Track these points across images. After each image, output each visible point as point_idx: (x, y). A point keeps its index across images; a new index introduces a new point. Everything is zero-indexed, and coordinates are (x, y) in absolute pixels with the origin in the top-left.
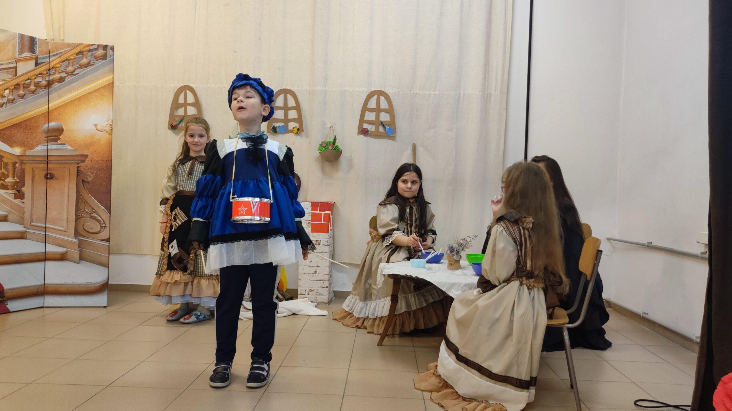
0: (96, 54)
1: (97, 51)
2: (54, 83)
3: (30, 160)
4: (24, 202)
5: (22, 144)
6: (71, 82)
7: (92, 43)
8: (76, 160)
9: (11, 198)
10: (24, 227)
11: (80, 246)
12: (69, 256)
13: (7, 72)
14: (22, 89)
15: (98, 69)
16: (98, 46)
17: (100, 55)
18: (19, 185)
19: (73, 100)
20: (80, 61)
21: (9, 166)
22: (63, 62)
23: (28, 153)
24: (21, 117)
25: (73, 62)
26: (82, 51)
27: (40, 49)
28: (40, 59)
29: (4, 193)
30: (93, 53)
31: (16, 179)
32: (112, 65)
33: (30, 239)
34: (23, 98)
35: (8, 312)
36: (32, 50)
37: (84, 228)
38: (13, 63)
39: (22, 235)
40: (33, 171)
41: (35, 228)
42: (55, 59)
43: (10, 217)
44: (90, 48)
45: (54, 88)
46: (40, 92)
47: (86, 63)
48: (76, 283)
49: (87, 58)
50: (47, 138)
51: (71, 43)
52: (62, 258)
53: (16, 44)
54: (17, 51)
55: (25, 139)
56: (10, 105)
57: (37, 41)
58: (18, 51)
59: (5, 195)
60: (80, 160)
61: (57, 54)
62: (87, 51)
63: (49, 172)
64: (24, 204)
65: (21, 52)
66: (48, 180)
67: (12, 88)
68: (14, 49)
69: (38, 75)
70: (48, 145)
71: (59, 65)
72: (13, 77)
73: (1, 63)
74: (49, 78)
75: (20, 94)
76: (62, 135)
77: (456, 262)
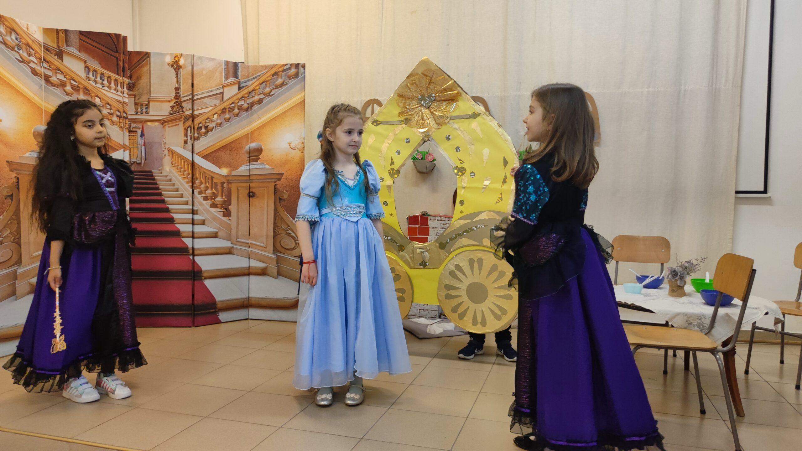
0: (290, 73)
1: (290, 70)
2: (254, 105)
3: (235, 180)
4: (231, 220)
5: (229, 165)
6: (268, 103)
7: (285, 63)
8: (272, 179)
9: (220, 216)
10: (232, 244)
11: (278, 262)
12: (269, 271)
13: (216, 97)
14: (227, 112)
15: (291, 88)
16: (291, 65)
17: (292, 74)
18: (227, 203)
19: (270, 121)
20: (275, 82)
21: (219, 186)
22: (261, 84)
23: (234, 173)
24: (227, 139)
25: (270, 83)
26: (277, 71)
27: (242, 73)
28: (242, 83)
29: (214, 211)
30: (286, 73)
31: (224, 198)
32: (303, 83)
33: (237, 255)
34: (228, 121)
35: (219, 322)
36: (236, 75)
37: (281, 245)
38: (219, 89)
39: (230, 250)
40: (238, 190)
41: (241, 244)
42: (255, 82)
43: (220, 234)
44: (284, 68)
45: (254, 110)
46: (243, 115)
47: (281, 83)
48: (275, 297)
49: (281, 78)
50: (249, 159)
51: (268, 65)
52: (263, 273)
53: (223, 71)
54: (223, 76)
55: (231, 160)
56: (218, 129)
57: (240, 65)
58: (224, 78)
59: (215, 214)
60: (277, 178)
61: (256, 77)
62: (282, 71)
63: (251, 190)
64: (231, 222)
65: (227, 78)
66: (251, 198)
67: (220, 112)
68: (221, 76)
69: (241, 98)
70: (250, 165)
71: (258, 88)
72: (221, 102)
73: (210, 90)
74: (250, 101)
75: (226, 118)
76: (262, 155)
77: (680, 288)
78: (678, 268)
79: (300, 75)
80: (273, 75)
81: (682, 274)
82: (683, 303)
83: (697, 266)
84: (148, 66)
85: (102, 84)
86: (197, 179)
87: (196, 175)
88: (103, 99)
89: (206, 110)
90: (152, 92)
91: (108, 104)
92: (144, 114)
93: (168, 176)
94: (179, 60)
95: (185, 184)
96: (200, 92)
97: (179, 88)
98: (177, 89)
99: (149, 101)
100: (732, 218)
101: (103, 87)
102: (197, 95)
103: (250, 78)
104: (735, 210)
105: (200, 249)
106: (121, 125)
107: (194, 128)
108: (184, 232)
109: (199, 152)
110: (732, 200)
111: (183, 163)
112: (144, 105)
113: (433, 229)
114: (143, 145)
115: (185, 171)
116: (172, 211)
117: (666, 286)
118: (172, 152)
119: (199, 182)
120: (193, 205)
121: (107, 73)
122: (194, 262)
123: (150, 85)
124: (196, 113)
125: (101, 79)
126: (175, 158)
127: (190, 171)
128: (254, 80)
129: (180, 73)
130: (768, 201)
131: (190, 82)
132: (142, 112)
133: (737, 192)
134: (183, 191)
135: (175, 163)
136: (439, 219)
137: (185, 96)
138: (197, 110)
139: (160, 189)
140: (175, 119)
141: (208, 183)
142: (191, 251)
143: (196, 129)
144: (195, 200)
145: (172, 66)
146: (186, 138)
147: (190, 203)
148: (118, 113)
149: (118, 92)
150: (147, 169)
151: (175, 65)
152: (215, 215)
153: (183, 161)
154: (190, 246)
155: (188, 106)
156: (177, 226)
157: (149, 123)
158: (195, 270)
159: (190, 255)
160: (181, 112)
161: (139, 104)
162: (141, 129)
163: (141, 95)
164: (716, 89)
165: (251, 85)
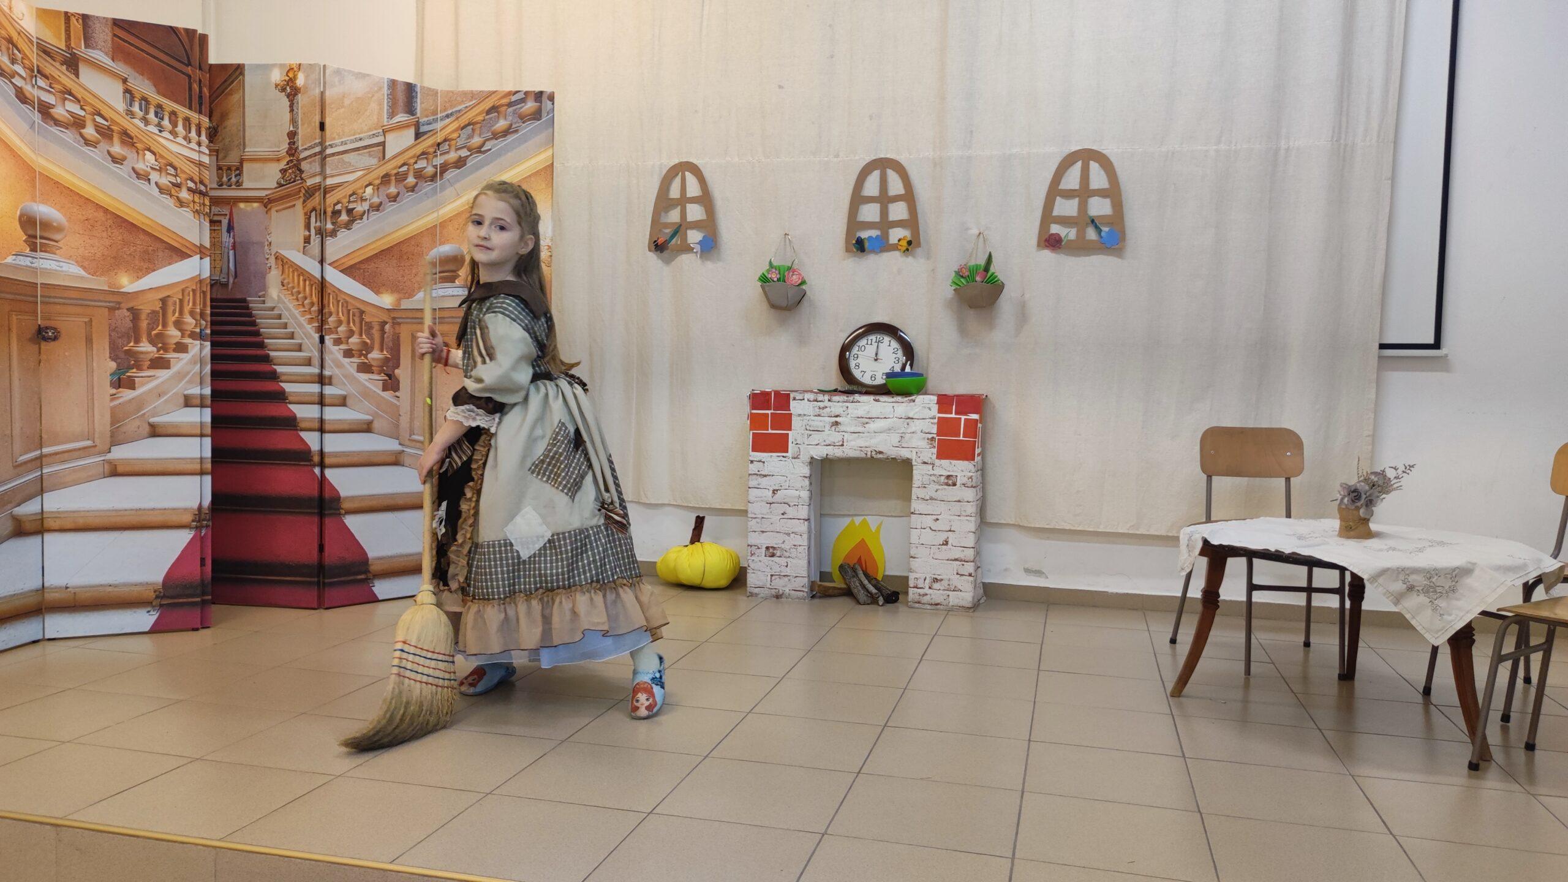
0: (522, 110)
1: (523, 104)
2: (447, 170)
3: (407, 318)
4: (398, 397)
5: (395, 288)
6: (478, 167)
7: (514, 89)
9: (376, 388)
10: (400, 444)
13: (370, 152)
14: (393, 183)
15: (524, 139)
16: (526, 93)
17: (529, 112)
18: (390, 364)
20: (493, 126)
21: (375, 330)
22: (463, 128)
23: (406, 304)
24: (394, 236)
25: (481, 127)
26: (498, 104)
27: (423, 105)
28: (423, 125)
29: (366, 380)
30: (517, 109)
31: (385, 353)
32: (551, 129)
33: (410, 466)
34: (395, 201)
35: (375, 600)
36: (410, 110)
38: (377, 136)
39: (396, 457)
42: (450, 124)
43: (376, 425)
44: (510, 99)
45: (448, 179)
46: (424, 188)
47: (504, 128)
49: (505, 119)
50: (436, 276)
51: (477, 91)
53: (384, 99)
54: (386, 110)
55: (400, 279)
56: (374, 215)
57: (418, 89)
58: (387, 113)
59: (367, 384)
61: (452, 114)
62: (507, 105)
64: (399, 401)
65: (392, 115)
67: (378, 182)
68: (381, 109)
69: (419, 156)
70: (438, 289)
71: (455, 135)
72: (380, 161)
73: (357, 136)
74: (439, 161)
75: (390, 193)
79: (544, 114)
80: (488, 112)
84: (241, 91)
85: (159, 125)
86: (331, 314)
87: (329, 306)
88: (161, 156)
89: (350, 177)
90: (247, 143)
91: (171, 165)
92: (234, 187)
93: (276, 309)
94: (295, 77)
95: (305, 324)
96: (337, 141)
97: (296, 132)
98: (292, 135)
99: (242, 162)
100: (1373, 396)
101: (160, 131)
102: (331, 146)
103: (439, 116)
104: (1379, 382)
105: (336, 454)
106: (195, 208)
107: (325, 213)
108: (304, 419)
109: (334, 262)
110: (1373, 361)
111: (301, 283)
112: (234, 168)
113: (799, 418)
114: (230, 248)
115: (305, 298)
116: (283, 378)
118: (281, 260)
119: (336, 321)
120: (322, 367)
121: (169, 105)
122: (323, 481)
123: (244, 131)
124: (329, 182)
125: (156, 115)
126: (289, 271)
127: (315, 299)
128: (448, 121)
129: (298, 103)
130: (1444, 365)
131: (317, 119)
132: (229, 183)
133: (1383, 346)
134: (303, 339)
135: (288, 283)
136: (812, 396)
137: (306, 149)
138: (332, 176)
139: (261, 335)
140: (288, 196)
141: (354, 324)
142: (316, 459)
143: (329, 213)
144: (327, 357)
145: (283, 90)
146: (307, 233)
147: (316, 361)
148: (190, 184)
149: (189, 142)
150: (239, 296)
151: (288, 89)
152: (368, 387)
153: (301, 278)
154: (315, 447)
155: (311, 168)
156: (291, 406)
157: (242, 205)
158: (327, 495)
159: (314, 466)
160: (298, 180)
161: (224, 168)
162: (228, 217)
163: (227, 150)
164: (1346, 145)
165: (440, 131)
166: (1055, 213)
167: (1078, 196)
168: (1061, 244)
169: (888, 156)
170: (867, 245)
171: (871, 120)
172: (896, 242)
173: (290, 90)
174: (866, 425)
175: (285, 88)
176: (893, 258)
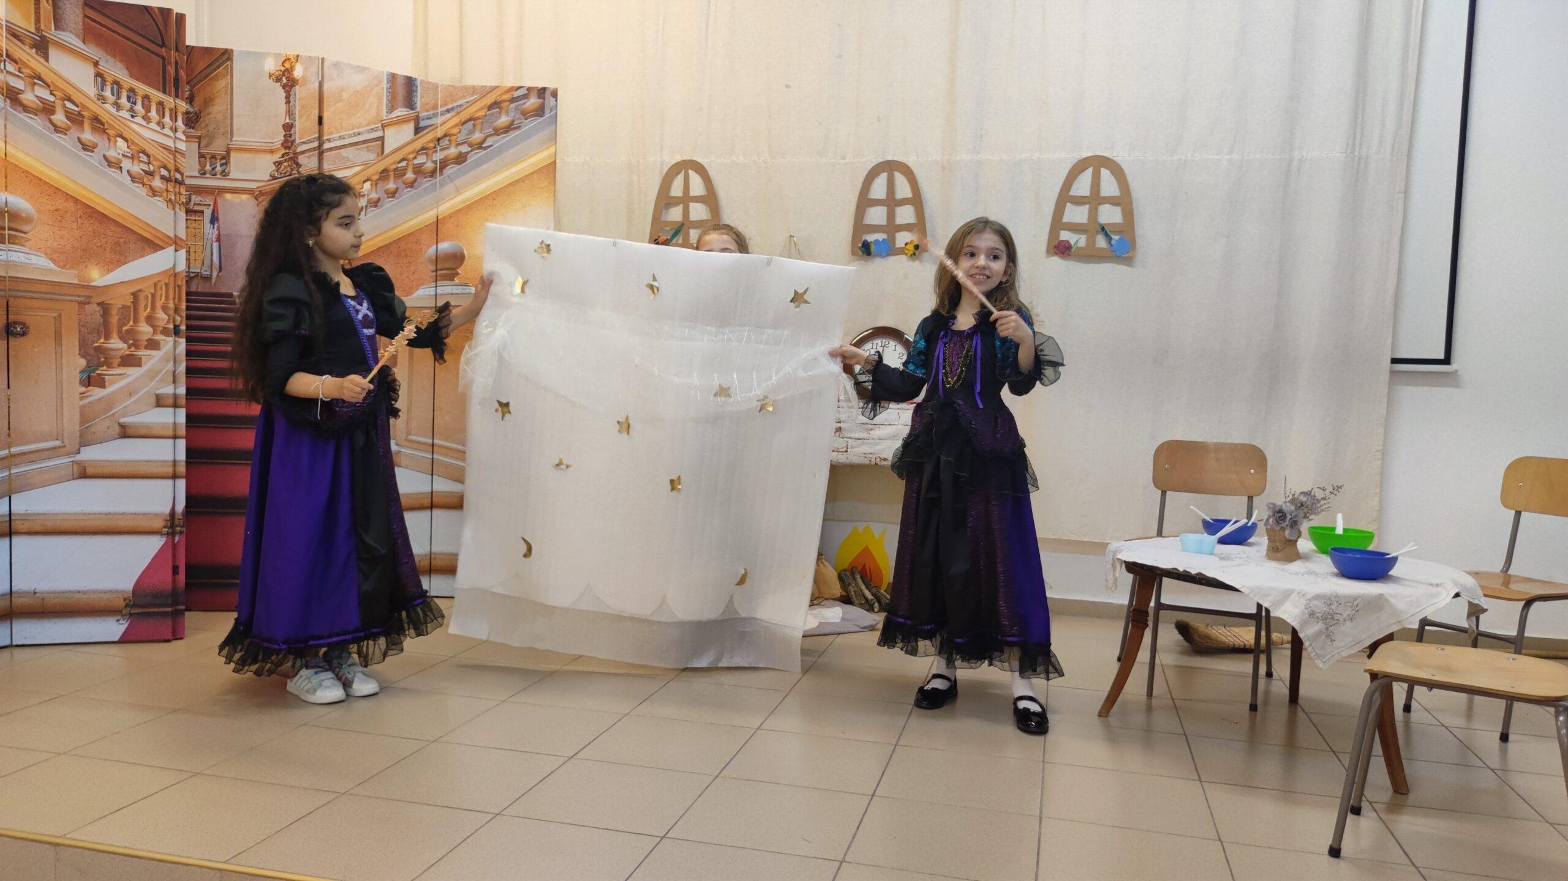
0: (525, 106)
1: (526, 100)
2: (448, 165)
6: (478, 163)
7: (516, 85)
13: (368, 147)
14: (392, 178)
15: (525, 137)
16: (529, 89)
17: (531, 108)
19: (481, 199)
20: (495, 122)
22: (463, 124)
24: (390, 233)
25: (482, 123)
26: (499, 100)
27: (423, 99)
28: (423, 120)
30: (519, 105)
32: (553, 127)
33: (406, 467)
34: (393, 197)
36: (410, 104)
38: (378, 130)
41: (415, 446)
42: (451, 119)
44: (513, 95)
45: (448, 175)
46: (423, 184)
47: (506, 124)
49: (507, 115)
50: (434, 274)
51: (478, 86)
53: (383, 93)
54: (385, 105)
56: (373, 212)
57: (418, 83)
58: (387, 107)
61: (452, 109)
62: (509, 101)
65: (391, 109)
67: (376, 177)
68: (380, 103)
69: (419, 151)
70: (436, 287)
71: (456, 130)
72: (378, 156)
73: (356, 131)
74: (439, 156)
75: (389, 189)
76: (462, 267)
77: (1290, 545)
78: (1288, 504)
79: (547, 110)
80: (490, 107)
81: (1295, 517)
82: (1297, 574)
83: (1322, 502)
84: (229, 77)
85: (131, 110)
88: (133, 143)
89: (348, 173)
90: (235, 132)
91: (144, 152)
94: (292, 68)
96: (336, 136)
97: (292, 124)
99: (228, 151)
100: (1384, 412)
101: (133, 117)
102: (329, 140)
103: (440, 110)
104: (1388, 396)
106: (169, 197)
110: (1385, 376)
112: (219, 157)
114: (214, 240)
117: (1261, 540)
121: (142, 88)
123: (232, 119)
125: (129, 99)
128: (448, 115)
129: (295, 95)
130: (1453, 380)
131: (316, 112)
132: (213, 172)
133: (1395, 361)
137: (304, 143)
145: (278, 80)
148: (164, 172)
149: (164, 128)
150: (223, 290)
151: (284, 79)
155: (309, 163)
157: (228, 196)
161: (208, 156)
162: (212, 207)
163: (211, 138)
164: (1360, 158)
165: (441, 125)
166: (1066, 219)
167: (1089, 203)
168: (1070, 251)
169: (895, 159)
170: (873, 248)
171: (879, 121)
172: (903, 246)
173: (287, 80)
174: (872, 432)
175: (281, 79)
176: (899, 263)
